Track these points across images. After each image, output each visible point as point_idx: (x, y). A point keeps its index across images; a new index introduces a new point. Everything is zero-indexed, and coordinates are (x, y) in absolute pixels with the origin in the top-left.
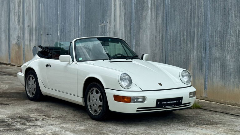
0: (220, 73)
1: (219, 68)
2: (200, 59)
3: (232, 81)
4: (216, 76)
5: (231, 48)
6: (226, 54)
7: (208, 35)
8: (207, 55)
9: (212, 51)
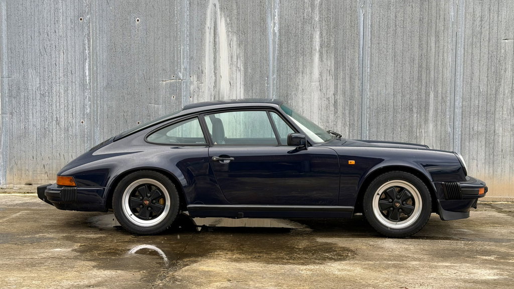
0: (484, 155)
1: (483, 147)
2: (443, 137)
3: (507, 166)
4: (477, 160)
5: (506, 116)
6: (497, 125)
7: (457, 98)
8: (458, 130)
9: (468, 123)
